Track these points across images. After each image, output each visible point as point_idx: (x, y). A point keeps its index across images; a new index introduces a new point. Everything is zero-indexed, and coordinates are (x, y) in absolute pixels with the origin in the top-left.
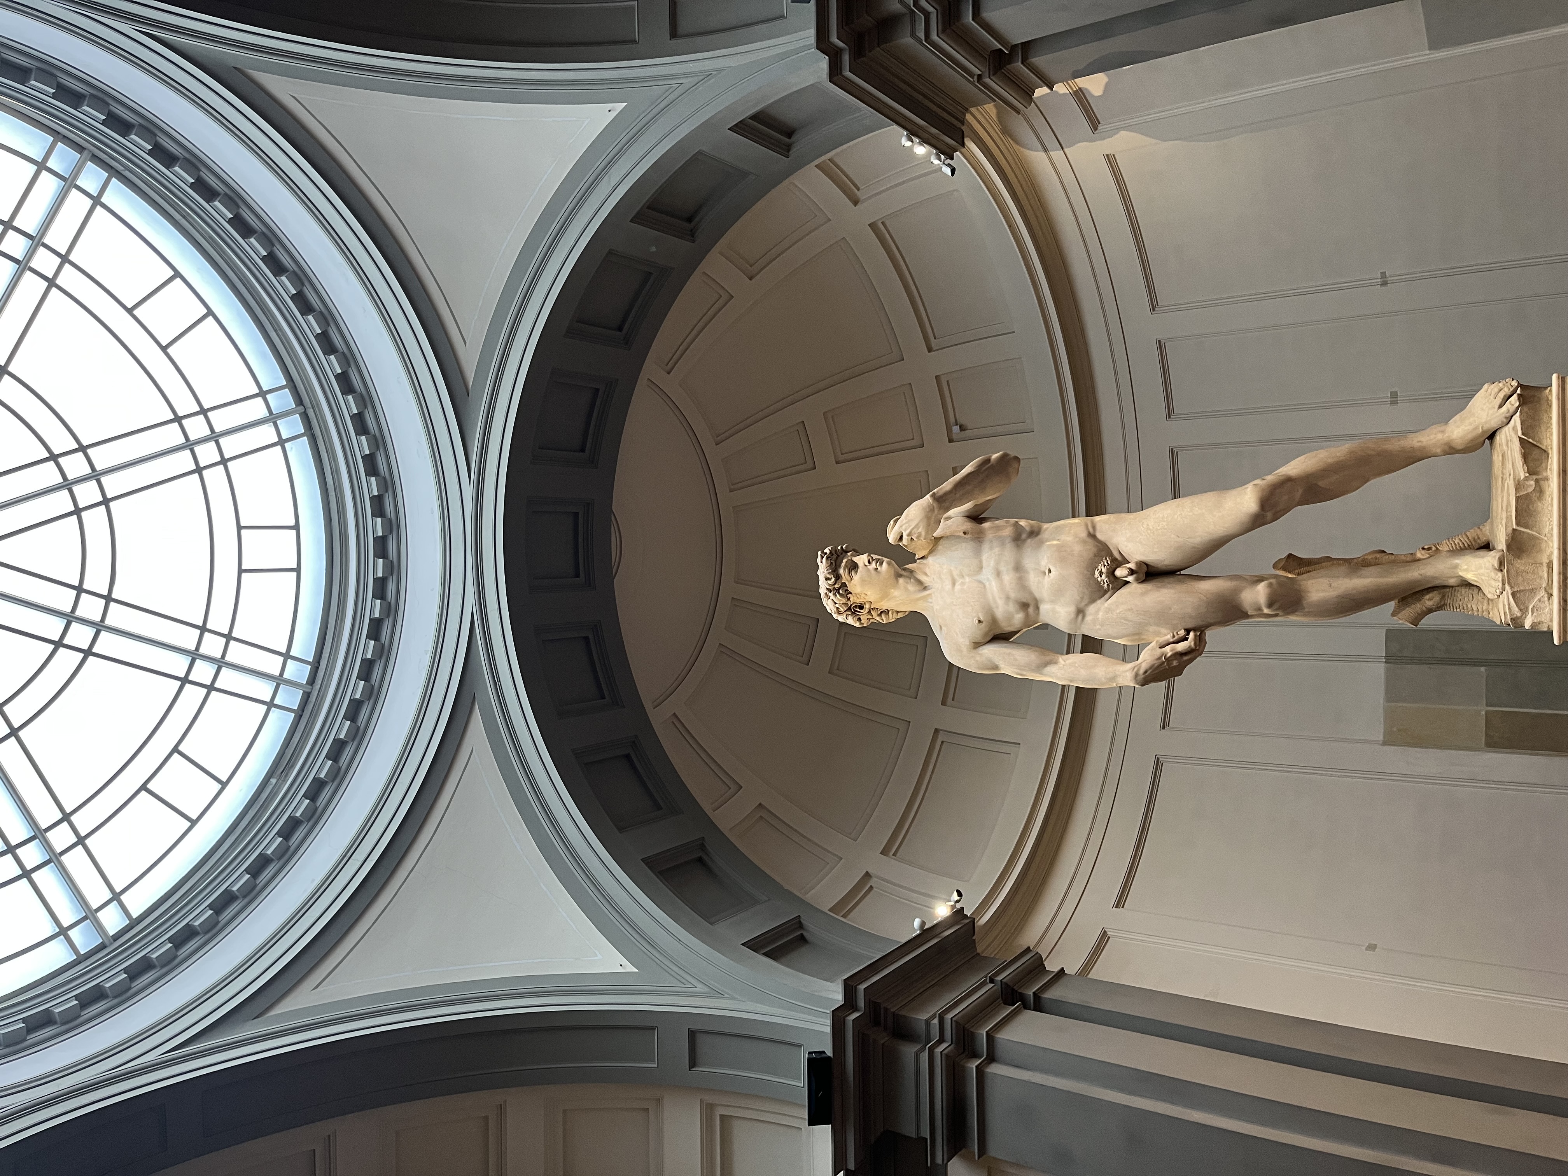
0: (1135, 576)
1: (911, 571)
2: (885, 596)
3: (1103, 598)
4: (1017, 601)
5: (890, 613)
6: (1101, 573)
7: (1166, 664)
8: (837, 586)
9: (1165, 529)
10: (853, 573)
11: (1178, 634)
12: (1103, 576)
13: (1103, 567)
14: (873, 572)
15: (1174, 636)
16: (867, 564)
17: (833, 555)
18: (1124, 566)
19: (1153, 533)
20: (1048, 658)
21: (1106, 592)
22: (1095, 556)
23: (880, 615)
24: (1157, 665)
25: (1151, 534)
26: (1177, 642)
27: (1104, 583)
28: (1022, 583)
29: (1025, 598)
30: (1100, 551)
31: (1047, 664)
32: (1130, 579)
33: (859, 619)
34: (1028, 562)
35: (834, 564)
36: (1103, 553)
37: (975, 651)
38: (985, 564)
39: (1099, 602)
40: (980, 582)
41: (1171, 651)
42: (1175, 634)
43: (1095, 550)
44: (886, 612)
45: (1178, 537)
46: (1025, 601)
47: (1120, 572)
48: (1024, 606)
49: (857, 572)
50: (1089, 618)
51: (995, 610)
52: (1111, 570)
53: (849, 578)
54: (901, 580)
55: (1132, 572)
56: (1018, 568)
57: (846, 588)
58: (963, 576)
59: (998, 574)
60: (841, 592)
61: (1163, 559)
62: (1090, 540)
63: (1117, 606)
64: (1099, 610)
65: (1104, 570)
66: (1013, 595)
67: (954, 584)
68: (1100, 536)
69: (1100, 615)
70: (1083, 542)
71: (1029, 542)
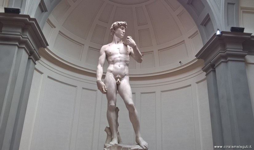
1: (121, 40)
6: (119, 76)
16: (123, 32)
17: (125, 25)
18: (120, 80)
21: (115, 77)
26: (105, 89)
27: (117, 76)
28: (118, 61)
29: (115, 62)
31: (101, 64)
32: (117, 81)
34: (121, 63)
36: (122, 77)
37: (104, 51)
38: (122, 55)
39: (113, 75)
40: (118, 53)
41: (103, 88)
43: (123, 75)
48: (113, 61)
50: (110, 73)
51: (113, 56)
52: (119, 78)
53: (121, 28)
54: (119, 38)
55: (118, 82)
56: (121, 61)
57: (119, 27)
59: (120, 57)
61: (121, 87)
62: (125, 74)
63: (112, 78)
66: (115, 59)
67: (118, 49)
68: (125, 76)
69: (110, 75)
70: (125, 73)
71: (125, 63)
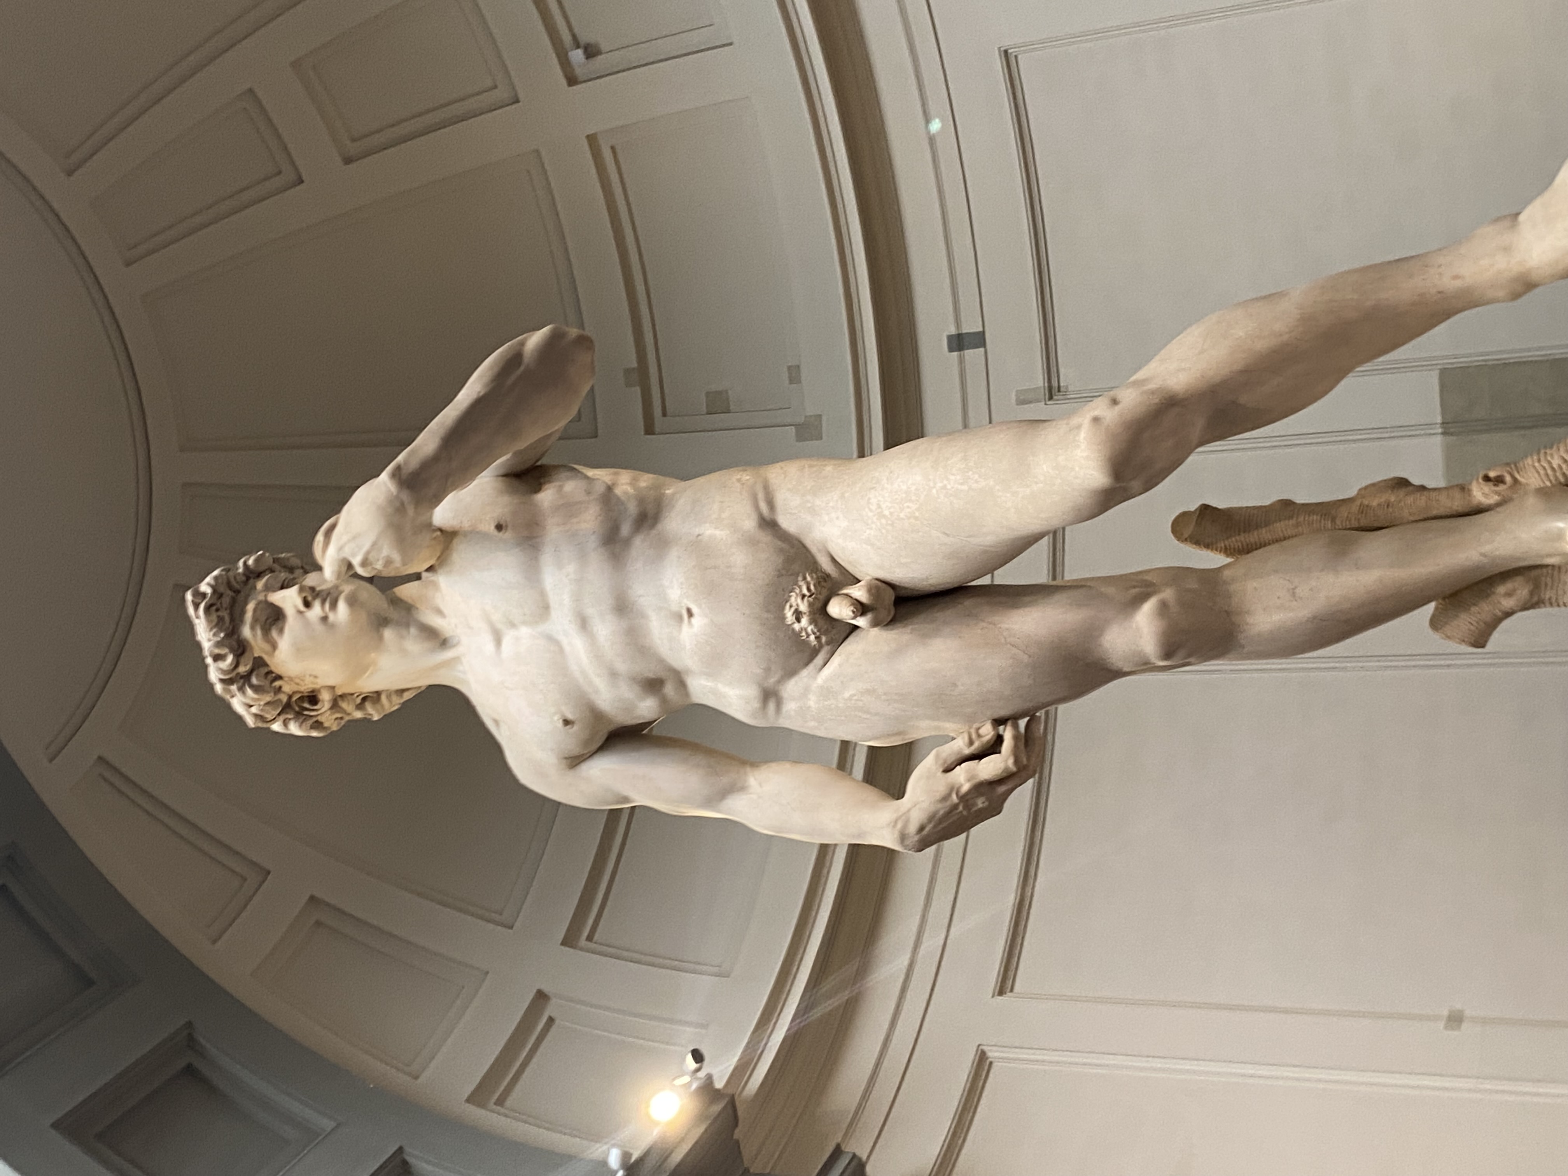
0: (869, 616)
2: (362, 670)
3: (811, 666)
4: (634, 679)
5: (383, 698)
6: (798, 616)
7: (961, 808)
8: (242, 669)
9: (916, 518)
10: (274, 633)
11: (979, 736)
12: (804, 621)
13: (799, 600)
14: (319, 628)
15: (971, 743)
16: (302, 607)
17: (221, 596)
18: (845, 591)
19: (892, 525)
20: (725, 780)
21: (815, 652)
22: (780, 576)
23: (360, 707)
24: (942, 812)
25: (889, 528)
26: (978, 756)
27: (808, 636)
28: (636, 642)
29: (650, 671)
30: (789, 561)
31: (724, 793)
32: (861, 622)
33: (318, 725)
34: (642, 593)
35: (227, 619)
36: (796, 567)
37: (571, 773)
38: (553, 599)
39: (805, 673)
40: (551, 639)
41: (969, 780)
42: (974, 736)
43: (779, 560)
44: (374, 697)
45: (946, 534)
46: (651, 675)
47: (838, 609)
48: (653, 685)
49: (281, 631)
50: (790, 706)
51: (593, 697)
52: (818, 605)
53: (267, 647)
54: (388, 633)
55: (862, 609)
56: (623, 607)
57: (264, 670)
58: (513, 625)
59: (584, 623)
60: (254, 680)
61: (924, 576)
62: (765, 538)
63: (842, 682)
64: (807, 690)
65: (803, 607)
66: (622, 667)
67: (498, 640)
68: (786, 523)
69: (812, 702)
70: (750, 542)
71: (639, 543)
